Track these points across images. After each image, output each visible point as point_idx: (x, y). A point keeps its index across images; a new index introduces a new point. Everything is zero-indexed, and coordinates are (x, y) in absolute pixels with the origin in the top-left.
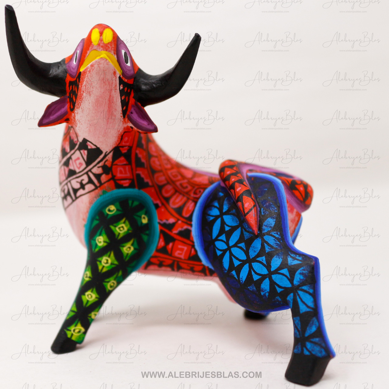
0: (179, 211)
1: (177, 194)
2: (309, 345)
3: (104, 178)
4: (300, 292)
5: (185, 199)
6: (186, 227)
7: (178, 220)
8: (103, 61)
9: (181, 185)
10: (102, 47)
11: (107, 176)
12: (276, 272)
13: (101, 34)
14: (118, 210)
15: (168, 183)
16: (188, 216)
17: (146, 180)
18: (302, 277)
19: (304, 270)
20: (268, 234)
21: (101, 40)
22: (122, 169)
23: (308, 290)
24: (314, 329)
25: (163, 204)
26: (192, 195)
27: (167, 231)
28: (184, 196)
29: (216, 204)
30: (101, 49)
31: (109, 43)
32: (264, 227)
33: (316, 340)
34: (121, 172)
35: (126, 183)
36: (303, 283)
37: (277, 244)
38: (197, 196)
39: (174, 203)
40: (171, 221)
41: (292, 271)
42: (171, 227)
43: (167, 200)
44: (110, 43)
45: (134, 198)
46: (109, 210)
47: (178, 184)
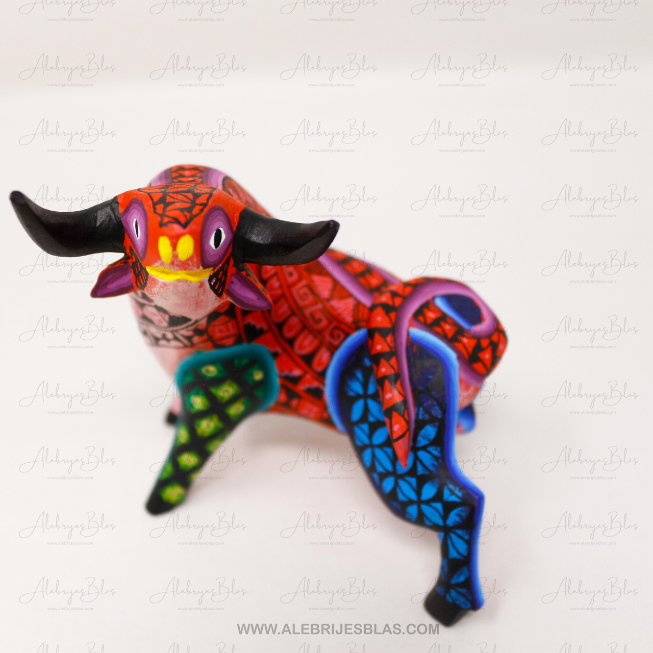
0: (308, 359)
1: (306, 332)
2: (453, 593)
3: (196, 339)
4: (453, 536)
5: (316, 342)
6: (315, 384)
7: (305, 373)
8: (181, 284)
9: (312, 315)
10: (177, 266)
11: (201, 338)
12: (428, 502)
13: (174, 246)
14: (219, 372)
15: (293, 313)
16: (320, 369)
17: (258, 326)
18: (457, 519)
19: (462, 511)
20: (424, 448)
21: (175, 256)
22: (223, 328)
23: (462, 535)
24: (462, 579)
25: (284, 350)
26: (328, 338)
27: (290, 385)
28: (315, 337)
29: (359, 375)
30: (177, 268)
31: (188, 260)
32: (420, 438)
33: (463, 591)
34: (221, 331)
35: (230, 341)
36: (457, 526)
37: (434, 465)
38: (336, 343)
39: (301, 347)
40: (297, 372)
41: (449, 507)
42: (296, 380)
43: (291, 342)
44: (191, 258)
45: (241, 356)
46: (208, 371)
47: (307, 312)
